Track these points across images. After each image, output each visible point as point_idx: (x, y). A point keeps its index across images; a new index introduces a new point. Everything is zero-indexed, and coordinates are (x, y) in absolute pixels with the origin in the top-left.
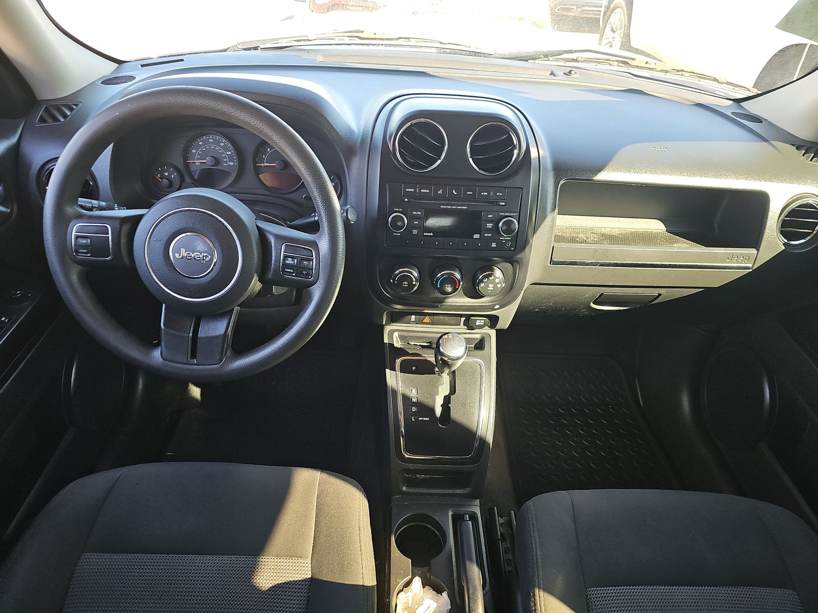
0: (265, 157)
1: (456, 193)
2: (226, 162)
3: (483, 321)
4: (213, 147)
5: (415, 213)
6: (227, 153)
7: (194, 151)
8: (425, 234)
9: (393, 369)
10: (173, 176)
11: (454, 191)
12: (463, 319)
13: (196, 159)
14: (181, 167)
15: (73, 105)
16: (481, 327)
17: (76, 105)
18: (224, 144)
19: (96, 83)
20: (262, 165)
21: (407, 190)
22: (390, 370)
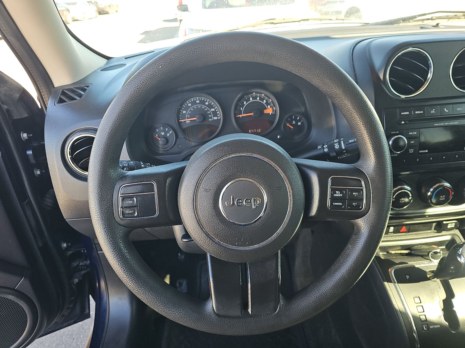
0: (242, 109)
1: (447, 111)
2: (211, 118)
3: (454, 224)
4: (200, 107)
5: (411, 133)
6: (211, 109)
7: (184, 112)
8: (420, 152)
9: (389, 281)
10: (168, 135)
11: (445, 109)
12: (434, 224)
13: (186, 118)
14: (175, 126)
15: (85, 86)
16: (451, 229)
17: (88, 87)
18: (209, 103)
19: (97, 71)
20: (241, 116)
21: (402, 113)
22: (388, 282)
